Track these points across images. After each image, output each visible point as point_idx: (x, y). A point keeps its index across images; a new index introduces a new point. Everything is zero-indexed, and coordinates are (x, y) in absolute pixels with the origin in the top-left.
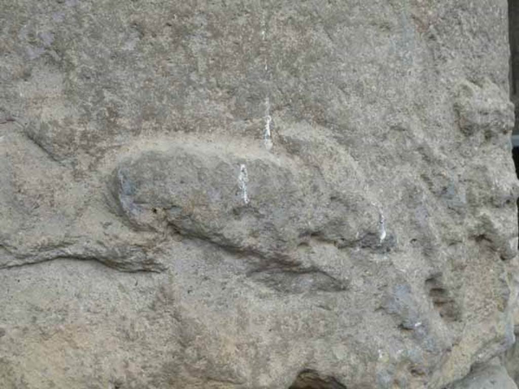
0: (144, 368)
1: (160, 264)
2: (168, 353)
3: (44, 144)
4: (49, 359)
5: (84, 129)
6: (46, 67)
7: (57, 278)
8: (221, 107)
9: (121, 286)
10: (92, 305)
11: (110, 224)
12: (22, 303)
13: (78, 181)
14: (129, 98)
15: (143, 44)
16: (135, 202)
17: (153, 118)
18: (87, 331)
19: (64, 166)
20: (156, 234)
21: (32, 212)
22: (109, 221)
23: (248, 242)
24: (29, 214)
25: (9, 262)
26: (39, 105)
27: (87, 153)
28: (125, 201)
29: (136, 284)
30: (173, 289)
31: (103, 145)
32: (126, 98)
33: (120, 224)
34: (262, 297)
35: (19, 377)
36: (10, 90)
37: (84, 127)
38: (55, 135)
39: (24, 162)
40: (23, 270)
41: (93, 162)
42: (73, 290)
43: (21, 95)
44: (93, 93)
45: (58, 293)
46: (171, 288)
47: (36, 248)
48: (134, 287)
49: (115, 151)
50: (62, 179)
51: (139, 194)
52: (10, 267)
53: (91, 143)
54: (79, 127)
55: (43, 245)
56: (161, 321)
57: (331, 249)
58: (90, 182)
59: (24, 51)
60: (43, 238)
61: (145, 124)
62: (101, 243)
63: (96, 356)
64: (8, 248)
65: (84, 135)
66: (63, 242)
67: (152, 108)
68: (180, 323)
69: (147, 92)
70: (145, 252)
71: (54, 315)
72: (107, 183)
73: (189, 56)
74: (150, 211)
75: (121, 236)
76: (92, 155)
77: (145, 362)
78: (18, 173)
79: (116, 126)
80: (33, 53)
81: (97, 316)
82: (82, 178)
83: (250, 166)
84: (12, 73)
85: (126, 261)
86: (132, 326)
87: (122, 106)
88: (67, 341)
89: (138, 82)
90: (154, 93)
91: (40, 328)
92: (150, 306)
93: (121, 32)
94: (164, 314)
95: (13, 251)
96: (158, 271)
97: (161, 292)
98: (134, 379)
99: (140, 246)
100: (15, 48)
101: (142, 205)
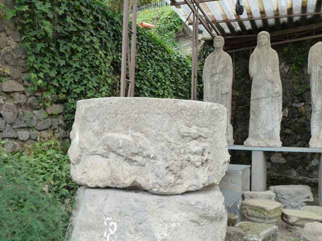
0: (106, 176)
1: (109, 157)
2: (110, 174)
8: (122, 128)
23: (122, 154)
24: (91, 146)
29: (106, 160)
30: (111, 162)
31: (103, 134)
32: (107, 126)
34: (127, 165)
38: (96, 131)
40: (91, 156)
43: (93, 125)
44: (102, 125)
45: (95, 161)
50: (96, 140)
52: (89, 155)
53: (101, 134)
54: (99, 131)
55: (93, 151)
56: (109, 168)
57: (141, 158)
62: (101, 152)
67: (110, 128)
69: (110, 125)
71: (94, 165)
72: (103, 141)
73: (117, 119)
76: (101, 136)
78: (91, 138)
79: (105, 131)
82: (99, 140)
83: (123, 139)
85: (104, 155)
86: (105, 168)
88: (96, 170)
92: (107, 165)
94: (109, 166)
95: (89, 152)
97: (109, 162)
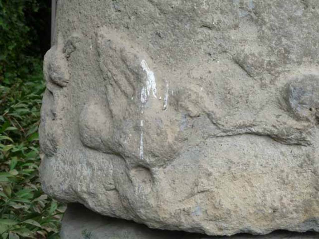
0: (292, 201)
1: (308, 141)
2: (307, 193)
3: (245, 66)
4: (236, 192)
5: (269, 59)
6: (247, 23)
7: (244, 145)
9: (282, 153)
10: (264, 162)
11: (280, 115)
12: (223, 158)
13: (263, 90)
14: (297, 43)
15: (307, 12)
16: (299, 103)
17: (309, 56)
18: (259, 177)
19: (256, 80)
20: (309, 123)
21: (235, 105)
22: (280, 114)
24: (233, 107)
25: (218, 134)
26: (243, 44)
27: (270, 73)
28: (293, 103)
29: (291, 152)
30: (315, 156)
31: (280, 69)
32: (295, 43)
33: (287, 116)
35: (218, 201)
36: (226, 34)
37: (270, 58)
38: (253, 62)
39: (232, 76)
40: (225, 139)
41: (273, 79)
42: (253, 153)
43: (233, 38)
44: (276, 39)
45: (244, 154)
46: (313, 155)
47: (235, 126)
48: (290, 153)
49: (286, 73)
50: (254, 87)
51: (303, 99)
52: (217, 137)
53: (273, 68)
54: (267, 58)
55: (240, 125)
56: (305, 174)
58: (270, 90)
59: (236, 13)
60: (241, 121)
61: (304, 59)
62: (274, 126)
63: (264, 192)
64: (218, 125)
65: (269, 62)
66: (252, 124)
67: (310, 50)
68: (317, 177)
69: (307, 40)
70: (301, 133)
71: (241, 167)
72: (280, 92)
74: (308, 110)
75: (288, 123)
76: (272, 75)
77: (292, 198)
78: (228, 82)
79: (288, 59)
80: (241, 14)
81: (266, 169)
82: (266, 87)
84: (228, 24)
85: (289, 138)
86: (287, 176)
87: (292, 47)
88: (247, 182)
89: (303, 34)
90: (311, 41)
91: (233, 173)
92: (299, 165)
93: (295, 4)
94: (307, 171)
95: (221, 127)
96: (306, 145)
97: (307, 157)
98: (285, 207)
99: (299, 129)
100: (231, 11)
101: (304, 105)
